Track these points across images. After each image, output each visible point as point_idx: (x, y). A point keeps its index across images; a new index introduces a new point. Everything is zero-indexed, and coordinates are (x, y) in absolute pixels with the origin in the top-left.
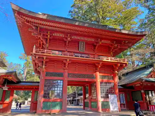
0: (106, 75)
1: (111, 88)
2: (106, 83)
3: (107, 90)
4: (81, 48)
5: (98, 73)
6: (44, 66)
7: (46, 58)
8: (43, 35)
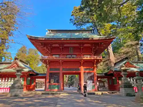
0: (88, 67)
1: (91, 76)
2: (88, 73)
3: (89, 78)
4: (71, 51)
5: (82, 67)
6: (48, 65)
7: (48, 61)
8: (46, 47)
